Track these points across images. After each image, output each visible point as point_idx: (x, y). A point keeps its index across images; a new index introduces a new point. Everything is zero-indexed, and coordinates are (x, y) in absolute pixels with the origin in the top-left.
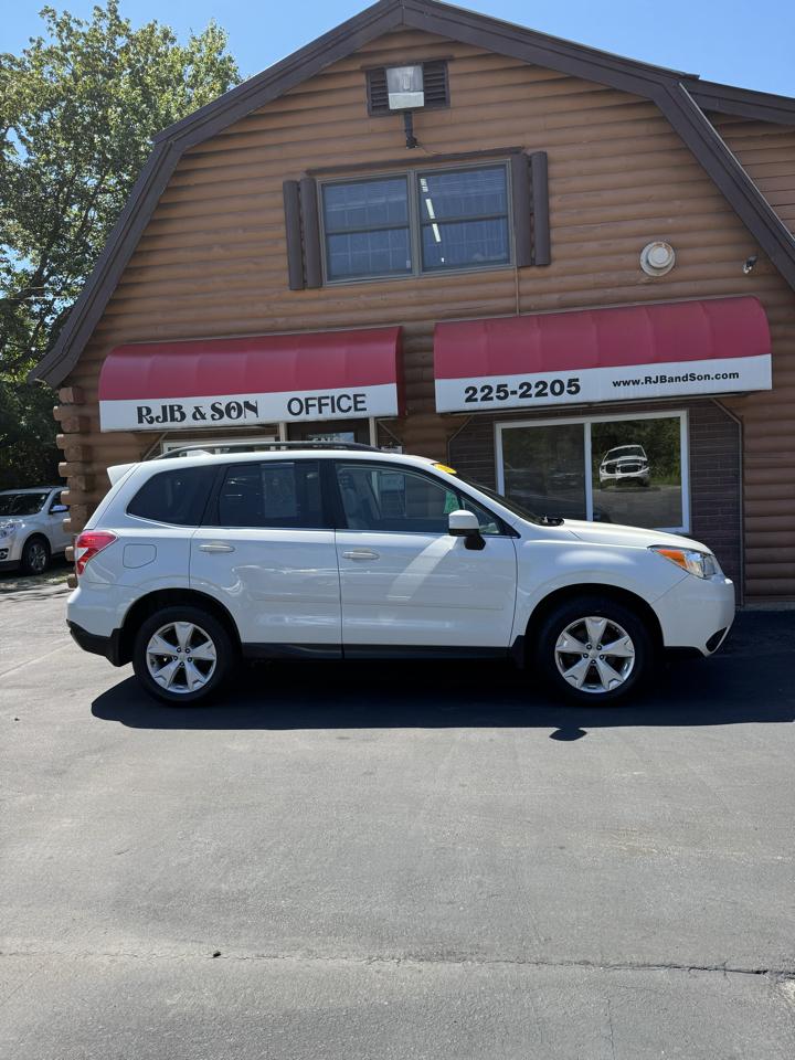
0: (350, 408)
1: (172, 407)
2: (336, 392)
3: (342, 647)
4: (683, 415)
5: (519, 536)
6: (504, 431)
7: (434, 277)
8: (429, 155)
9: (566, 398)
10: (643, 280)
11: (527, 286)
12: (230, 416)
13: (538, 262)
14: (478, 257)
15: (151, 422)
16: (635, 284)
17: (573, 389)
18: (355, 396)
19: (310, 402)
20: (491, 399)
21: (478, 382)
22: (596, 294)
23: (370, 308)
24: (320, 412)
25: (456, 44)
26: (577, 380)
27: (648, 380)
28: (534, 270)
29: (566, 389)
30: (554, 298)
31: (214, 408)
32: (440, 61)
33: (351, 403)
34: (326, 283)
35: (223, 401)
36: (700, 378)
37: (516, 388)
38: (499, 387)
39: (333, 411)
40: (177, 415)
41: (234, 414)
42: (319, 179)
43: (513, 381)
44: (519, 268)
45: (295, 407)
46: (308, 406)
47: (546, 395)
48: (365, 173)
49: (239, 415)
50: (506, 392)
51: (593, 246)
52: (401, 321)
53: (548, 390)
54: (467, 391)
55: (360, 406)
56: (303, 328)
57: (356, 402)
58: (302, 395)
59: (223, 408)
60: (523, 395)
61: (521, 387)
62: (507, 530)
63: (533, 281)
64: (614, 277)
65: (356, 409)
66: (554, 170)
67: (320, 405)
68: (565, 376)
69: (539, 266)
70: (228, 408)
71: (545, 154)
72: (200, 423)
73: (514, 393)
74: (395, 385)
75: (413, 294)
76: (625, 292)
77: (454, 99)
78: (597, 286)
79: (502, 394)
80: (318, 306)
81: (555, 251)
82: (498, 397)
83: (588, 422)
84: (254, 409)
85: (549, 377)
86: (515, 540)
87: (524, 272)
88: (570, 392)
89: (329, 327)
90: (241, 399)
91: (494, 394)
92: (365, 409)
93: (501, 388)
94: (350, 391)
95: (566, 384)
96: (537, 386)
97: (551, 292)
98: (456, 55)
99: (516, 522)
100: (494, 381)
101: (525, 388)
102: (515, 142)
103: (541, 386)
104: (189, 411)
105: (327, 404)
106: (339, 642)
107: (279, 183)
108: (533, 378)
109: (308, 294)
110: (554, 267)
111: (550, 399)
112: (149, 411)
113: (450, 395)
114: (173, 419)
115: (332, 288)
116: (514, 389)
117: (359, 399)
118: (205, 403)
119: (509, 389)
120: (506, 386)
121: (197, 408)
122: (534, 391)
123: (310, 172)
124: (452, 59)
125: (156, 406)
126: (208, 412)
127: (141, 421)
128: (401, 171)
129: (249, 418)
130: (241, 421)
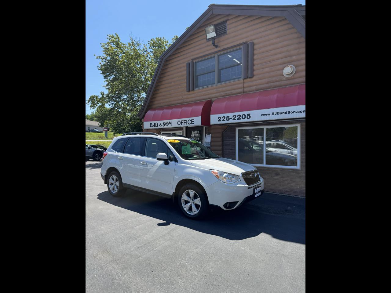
0: (190, 123)
1: (156, 123)
2: (187, 119)
3: (139, 188)
4: (298, 126)
5: (178, 162)
6: (239, 130)
7: (221, 85)
8: (221, 49)
9: (246, 120)
10: (284, 79)
11: (245, 85)
12: (166, 125)
13: (249, 77)
14: (234, 77)
15: (152, 127)
16: (281, 81)
17: (249, 117)
18: (192, 120)
19: (182, 122)
20: (225, 120)
21: (221, 115)
22: (267, 85)
23: (205, 95)
24: (184, 124)
25: (229, 15)
26: (250, 114)
27: (273, 114)
28: (248, 80)
29: (246, 117)
30: (254, 88)
31: (163, 124)
32: (225, 21)
33: (191, 122)
34: (195, 89)
35: (165, 121)
36: (292, 113)
37: (232, 117)
38: (227, 117)
39: (187, 124)
40: (157, 125)
41: (167, 125)
42: (194, 61)
43: (231, 115)
44: (243, 79)
45: (179, 123)
46: (181, 123)
47: (240, 119)
48: (205, 58)
49: (168, 125)
50: (229, 118)
51: (267, 70)
52: (211, 98)
53: (241, 118)
54: (218, 118)
55: (193, 123)
56: (189, 102)
57: (192, 122)
58: (180, 120)
59: (165, 123)
60: (234, 119)
61: (233, 117)
62: (176, 160)
63: (248, 83)
64: (274, 79)
65: (192, 124)
66: (256, 47)
67: (184, 122)
68: (246, 113)
69: (250, 78)
70: (166, 123)
71: (253, 42)
72: (161, 127)
73: (231, 118)
74: (201, 117)
75: (215, 90)
76: (278, 83)
77: (228, 32)
78: (268, 83)
79: (228, 119)
80: (193, 95)
81: (255, 73)
82: (227, 120)
83: (265, 128)
84: (171, 124)
85: (241, 113)
86: (177, 163)
87: (245, 80)
88: (247, 118)
89: (195, 101)
90: (168, 121)
91: (226, 119)
92: (194, 124)
93: (228, 117)
94: (191, 119)
95: (246, 115)
96: (238, 116)
97: (253, 86)
98: (229, 18)
99: (179, 158)
100: (226, 115)
101: (234, 117)
102: (244, 41)
103: (239, 116)
104: (159, 124)
105: (185, 122)
106: (138, 186)
107: (185, 64)
108: (237, 114)
109: (191, 92)
110: (254, 78)
111: (242, 120)
112: (152, 124)
113: (214, 119)
114: (156, 126)
115: (196, 90)
116: (231, 117)
117: (192, 121)
118: (162, 122)
119: (230, 117)
120: (229, 116)
121: (160, 123)
122: (237, 118)
123: (193, 60)
124: (228, 20)
125: (153, 123)
126: (162, 124)
127: (150, 127)
128: (213, 55)
129: (170, 126)
130: (168, 127)
